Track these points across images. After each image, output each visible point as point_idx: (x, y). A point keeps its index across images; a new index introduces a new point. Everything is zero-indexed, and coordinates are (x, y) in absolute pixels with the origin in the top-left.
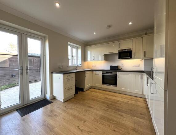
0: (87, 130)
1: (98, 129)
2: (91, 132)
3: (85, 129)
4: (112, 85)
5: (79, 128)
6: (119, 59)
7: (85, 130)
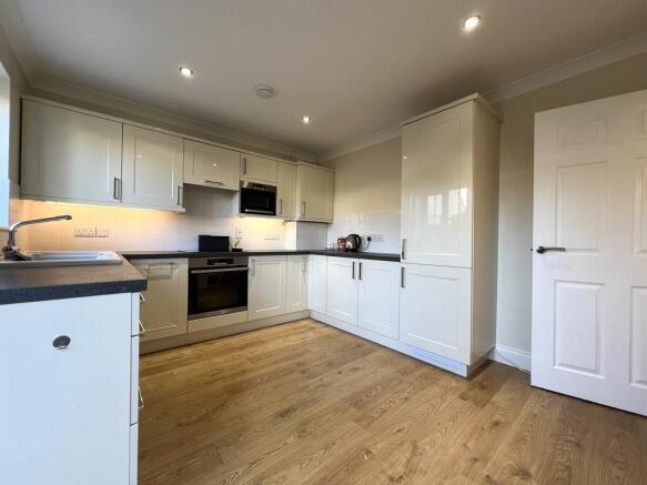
0: (407, 454)
1: (402, 425)
2: (415, 448)
3: (405, 460)
4: (223, 311)
5: (401, 477)
6: (242, 211)
7: (409, 460)
